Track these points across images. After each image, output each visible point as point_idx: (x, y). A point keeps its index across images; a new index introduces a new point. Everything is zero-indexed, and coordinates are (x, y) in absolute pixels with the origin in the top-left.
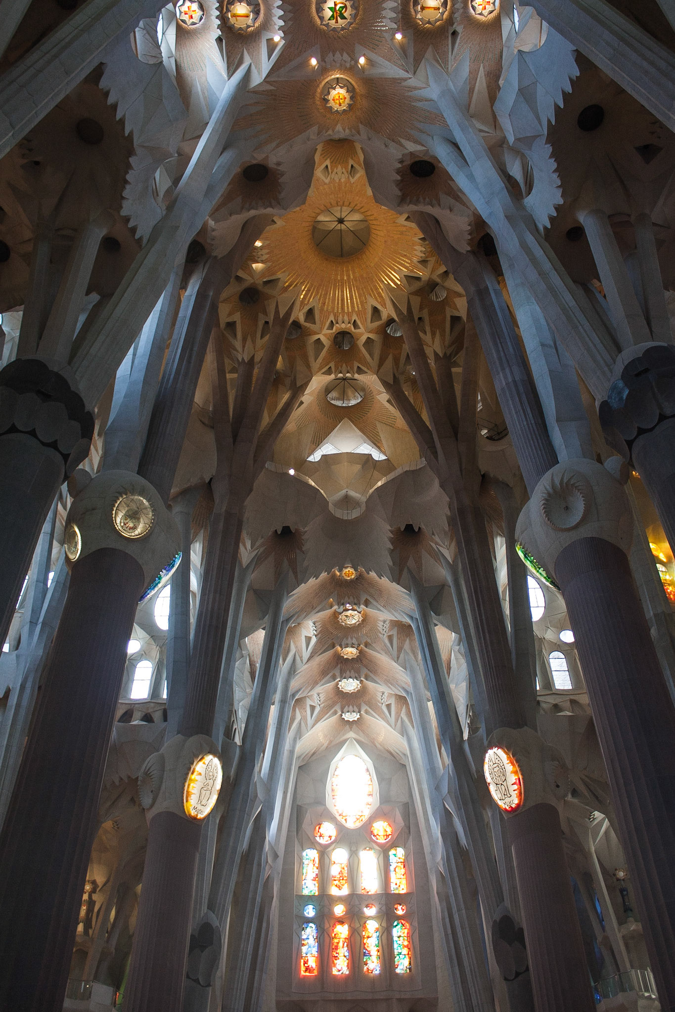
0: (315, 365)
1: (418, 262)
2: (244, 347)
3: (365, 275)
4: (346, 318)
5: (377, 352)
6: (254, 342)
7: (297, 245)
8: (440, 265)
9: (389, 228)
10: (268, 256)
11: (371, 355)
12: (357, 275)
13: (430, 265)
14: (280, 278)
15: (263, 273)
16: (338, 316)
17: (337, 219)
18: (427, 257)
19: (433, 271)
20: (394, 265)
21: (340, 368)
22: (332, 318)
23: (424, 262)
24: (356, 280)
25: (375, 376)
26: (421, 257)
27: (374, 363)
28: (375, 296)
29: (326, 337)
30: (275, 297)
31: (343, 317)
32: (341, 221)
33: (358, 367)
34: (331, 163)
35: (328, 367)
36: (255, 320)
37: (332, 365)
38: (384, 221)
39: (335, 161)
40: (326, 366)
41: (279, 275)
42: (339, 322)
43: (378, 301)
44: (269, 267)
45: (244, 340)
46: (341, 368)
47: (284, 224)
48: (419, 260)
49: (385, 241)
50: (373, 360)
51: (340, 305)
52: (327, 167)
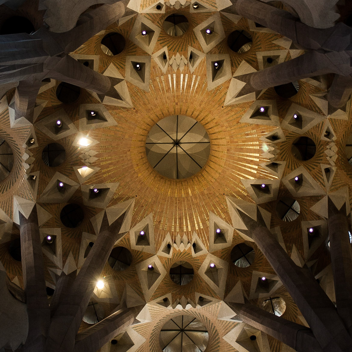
0: (149, 292)
1: (267, 166)
2: (64, 262)
3: (206, 192)
4: (185, 238)
5: (223, 278)
6: (76, 258)
7: (128, 153)
8: (292, 170)
9: (233, 131)
10: (97, 159)
11: (216, 282)
12: (197, 191)
13: (281, 169)
14: (109, 188)
15: (90, 178)
16: (175, 237)
17: (172, 141)
18: (276, 160)
19: (284, 175)
20: (239, 175)
21: (178, 299)
22: (168, 239)
23: (273, 166)
24: (196, 198)
25: (222, 302)
26: (270, 159)
27: (220, 289)
28: (218, 212)
29: (161, 262)
30: (103, 209)
31: (182, 237)
32: (177, 143)
33: (200, 297)
34: (169, 50)
35: (164, 297)
36: (79, 240)
37: (169, 296)
38: (226, 124)
39: (173, 49)
40: (163, 295)
41: (108, 185)
42: (177, 241)
43: (222, 218)
44: (97, 173)
45: (65, 256)
46: (180, 300)
47: (116, 123)
48: (268, 164)
49: (228, 150)
50: (218, 286)
51: (178, 224)
52: (164, 53)
